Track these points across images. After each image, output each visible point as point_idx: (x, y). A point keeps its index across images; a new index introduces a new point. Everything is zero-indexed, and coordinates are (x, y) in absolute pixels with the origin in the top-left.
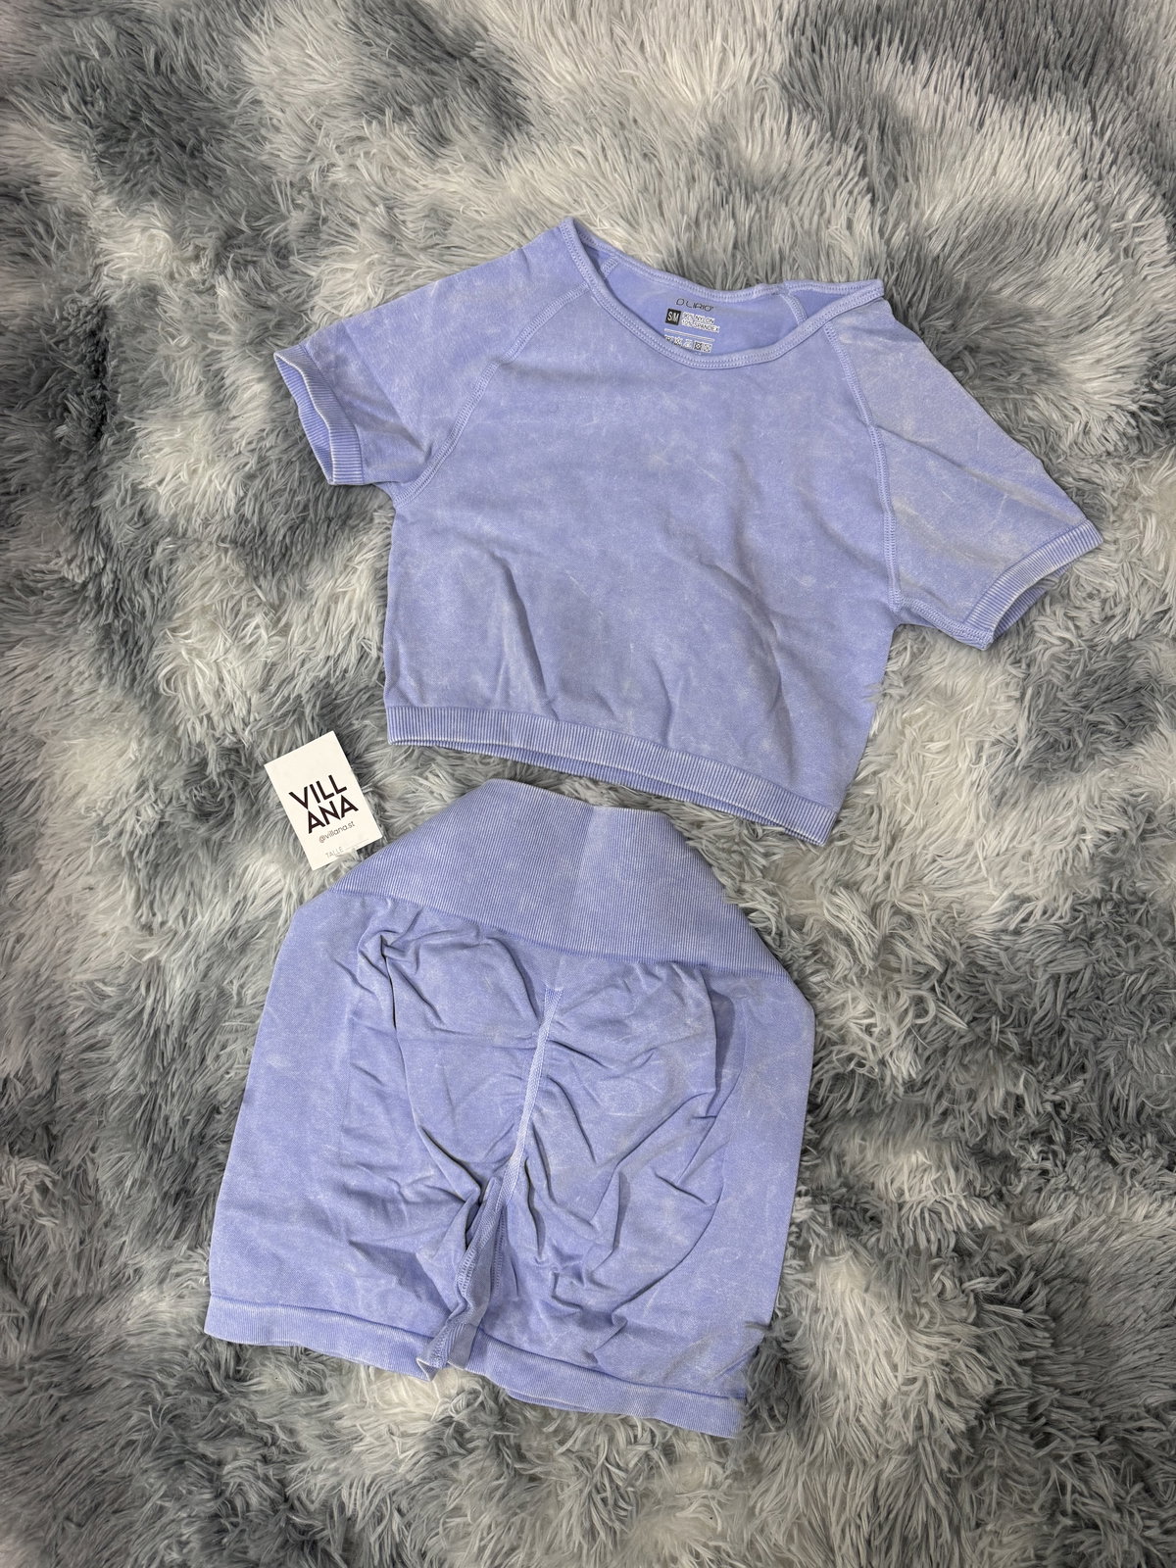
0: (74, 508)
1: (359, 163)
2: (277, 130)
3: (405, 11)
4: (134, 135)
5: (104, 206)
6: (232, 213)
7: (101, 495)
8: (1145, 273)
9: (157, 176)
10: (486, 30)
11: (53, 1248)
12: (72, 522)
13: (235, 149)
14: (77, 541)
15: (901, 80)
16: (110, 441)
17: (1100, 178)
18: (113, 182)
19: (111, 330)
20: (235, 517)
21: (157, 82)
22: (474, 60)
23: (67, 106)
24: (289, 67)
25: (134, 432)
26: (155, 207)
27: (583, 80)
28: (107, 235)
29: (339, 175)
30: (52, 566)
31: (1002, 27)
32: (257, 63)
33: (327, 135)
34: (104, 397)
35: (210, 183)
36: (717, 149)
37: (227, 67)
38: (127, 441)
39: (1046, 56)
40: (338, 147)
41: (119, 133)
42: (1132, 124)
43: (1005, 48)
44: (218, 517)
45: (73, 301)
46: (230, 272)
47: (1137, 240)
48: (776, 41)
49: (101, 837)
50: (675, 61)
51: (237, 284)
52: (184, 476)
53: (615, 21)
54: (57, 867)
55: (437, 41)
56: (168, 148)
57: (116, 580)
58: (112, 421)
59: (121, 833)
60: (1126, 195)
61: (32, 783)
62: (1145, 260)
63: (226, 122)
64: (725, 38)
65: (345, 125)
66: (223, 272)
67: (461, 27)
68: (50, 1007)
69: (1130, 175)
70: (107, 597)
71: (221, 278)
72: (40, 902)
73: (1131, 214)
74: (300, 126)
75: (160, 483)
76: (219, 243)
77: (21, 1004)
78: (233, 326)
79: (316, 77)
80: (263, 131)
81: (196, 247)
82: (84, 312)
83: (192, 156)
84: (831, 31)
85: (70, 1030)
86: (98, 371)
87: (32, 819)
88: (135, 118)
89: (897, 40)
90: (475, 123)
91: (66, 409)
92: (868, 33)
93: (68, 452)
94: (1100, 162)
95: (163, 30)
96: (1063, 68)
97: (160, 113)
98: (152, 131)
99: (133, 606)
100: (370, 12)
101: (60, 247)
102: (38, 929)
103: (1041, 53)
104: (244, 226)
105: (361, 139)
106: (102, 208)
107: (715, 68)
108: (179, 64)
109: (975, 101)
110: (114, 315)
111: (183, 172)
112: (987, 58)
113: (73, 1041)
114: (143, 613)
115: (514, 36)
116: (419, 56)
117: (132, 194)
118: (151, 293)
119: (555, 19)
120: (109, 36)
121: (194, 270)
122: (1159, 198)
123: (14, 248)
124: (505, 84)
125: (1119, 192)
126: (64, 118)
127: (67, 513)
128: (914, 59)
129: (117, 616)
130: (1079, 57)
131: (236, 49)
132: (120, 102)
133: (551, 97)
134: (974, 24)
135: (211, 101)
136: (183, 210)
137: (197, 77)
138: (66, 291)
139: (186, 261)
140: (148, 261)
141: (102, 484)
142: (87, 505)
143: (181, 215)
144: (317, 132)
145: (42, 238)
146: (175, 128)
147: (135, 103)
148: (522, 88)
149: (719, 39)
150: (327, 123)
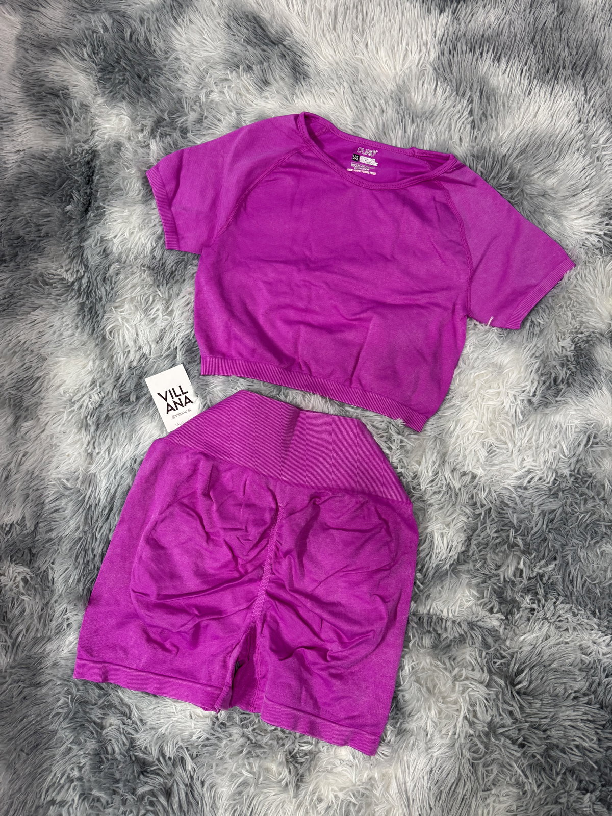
0: (71, 246)
1: (225, 90)
2: (186, 72)
3: (253, 21)
4: (117, 70)
6: (162, 111)
7: (85, 240)
8: (606, 169)
9: (126, 90)
10: (292, 32)
11: (27, 611)
12: (70, 253)
13: (165, 80)
14: (71, 262)
15: (492, 70)
16: (92, 215)
17: (587, 122)
18: (104, 92)
19: (97, 162)
20: (150, 256)
21: (130, 46)
22: (285, 46)
23: (85, 54)
24: (194, 43)
25: (104, 212)
26: (124, 104)
27: (337, 59)
28: (99, 117)
29: (215, 96)
30: (58, 272)
31: (543, 48)
32: (178, 40)
33: (210, 77)
34: (91, 193)
35: (152, 95)
36: (400, 97)
37: (164, 41)
38: (100, 216)
39: (564, 62)
40: (215, 83)
41: (110, 68)
42: (604, 98)
43: (543, 58)
44: (142, 256)
46: (158, 138)
47: (604, 153)
48: (432, 47)
49: (71, 407)
50: (382, 53)
51: (161, 144)
52: (127, 234)
53: (355, 32)
54: (47, 420)
55: (267, 36)
56: (133, 77)
57: (89, 281)
58: (94, 205)
59: (81, 407)
60: (599, 132)
61: (38, 378)
62: (607, 163)
63: (162, 67)
64: (408, 44)
65: (219, 72)
66: (154, 137)
67: (280, 30)
68: (37, 489)
69: (602, 123)
70: (84, 290)
71: (153, 141)
72: (37, 437)
73: (602, 140)
74: (197, 71)
75: (115, 237)
76: (153, 124)
77: (23, 487)
79: (206, 48)
80: (180, 73)
81: (143, 125)
82: (85, 152)
83: (144, 82)
84: (459, 45)
85: (47, 501)
86: (89, 181)
87: (37, 396)
88: (118, 62)
89: (491, 51)
90: (283, 75)
91: (72, 197)
92: (477, 47)
93: (71, 219)
94: (588, 115)
95: (135, 21)
96: (572, 69)
97: (130, 61)
98: (126, 69)
99: (96, 295)
100: (236, 20)
101: (76, 120)
102: (35, 450)
103: (561, 62)
104: (166, 116)
105: (227, 80)
106: (98, 103)
107: (402, 58)
108: (141, 37)
109: (527, 82)
110: (99, 155)
111: (139, 90)
112: (535, 62)
113: (48, 507)
114: (101, 299)
115: (305, 36)
116: (258, 42)
117: (113, 98)
118: (118, 146)
119: (326, 29)
120: (109, 23)
121: (140, 135)
123: (54, 119)
124: (299, 58)
125: (597, 130)
126: (83, 60)
127: (68, 248)
128: (499, 60)
129: (87, 299)
130: (581, 64)
131: (170, 33)
132: (111, 54)
133: (321, 66)
134: (529, 46)
135: (155, 57)
136: (137, 107)
137: (149, 45)
138: (77, 141)
139: (137, 131)
140: (119, 130)
141: (86, 236)
142: (78, 245)
143: (136, 110)
144: (205, 75)
145: (67, 115)
146: (137, 68)
147: (118, 55)
148: (307, 61)
149: (404, 44)
150: (211, 71)
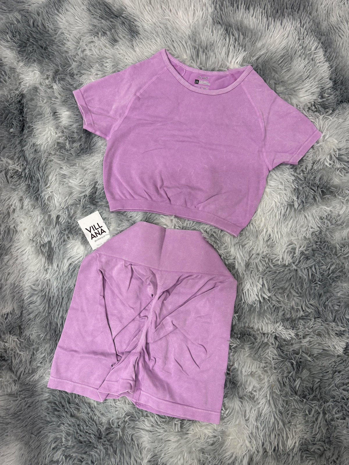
0: (17, 151)
1: (93, 49)
2: (68, 40)
3: (103, 4)
4: (28, 45)
5: (21, 65)
6: (57, 65)
7: (24, 146)
8: (318, 65)
9: (35, 56)
10: (126, 8)
11: (24, 360)
12: (17, 155)
13: (57, 47)
14: (19, 160)
15: (245, 15)
16: (26, 131)
17: (303, 39)
18: (23, 59)
19: (25, 100)
21: (34, 29)
22: (123, 17)
23: (8, 38)
24: (71, 23)
25: (33, 129)
26: (35, 64)
27: (154, 21)
28: (22, 74)
29: (88, 52)
30: (13, 166)
32: (61, 22)
33: (83, 41)
34: (23, 120)
35: (50, 57)
36: (194, 37)
37: (53, 24)
38: (31, 131)
39: (286, 5)
40: (86, 44)
41: (24, 45)
42: (311, 23)
43: (274, 4)
45: (14, 93)
46: (57, 82)
47: (315, 56)
48: (209, 6)
50: (180, 13)
51: (59, 85)
53: (162, 3)
55: (112, 12)
56: (38, 48)
57: (30, 170)
58: (26, 126)
60: (311, 43)
62: (318, 61)
63: (54, 39)
64: (194, 6)
65: (88, 38)
66: (55, 82)
67: (119, 8)
68: (19, 293)
69: (312, 38)
70: (28, 176)
71: (55, 84)
72: (14, 263)
73: (313, 49)
74: (76, 40)
76: (53, 74)
77: (11, 292)
78: (59, 97)
79: (78, 25)
80: (64, 41)
81: (47, 75)
82: (17, 95)
83: (45, 50)
84: (224, 3)
85: (25, 298)
86: (21, 112)
88: (28, 40)
89: (243, 4)
90: (124, 35)
91: (13, 124)
92: (235, 3)
93: (14, 136)
94: (303, 34)
95: (34, 14)
96: (291, 9)
97: (35, 38)
98: (33, 44)
99: (35, 178)
100: (93, 6)
101: (9, 78)
102: (14, 271)
104: (60, 68)
105: (92, 42)
106: (20, 67)
107: (192, 15)
108: (40, 24)
109: (265, 19)
110: (25, 96)
111: (43, 55)
112: (269, 7)
113: (26, 302)
115: (134, 10)
116: (107, 17)
117: (28, 62)
118: (36, 89)
119: (145, 4)
120: (19, 17)
121: (47, 81)
122: (320, 43)
124: (132, 23)
125: (309, 43)
126: (8, 41)
127: (15, 152)
128: (248, 9)
129: (31, 182)
130: (296, 5)
131: (55, 19)
132: (24, 36)
133: (146, 27)
135: (49, 34)
136: (43, 65)
137: (45, 27)
138: (11, 90)
139: (44, 79)
140: (34, 80)
141: (25, 144)
142: (21, 149)
143: (43, 67)
144: (80, 40)
145: (4, 76)
146: (39, 42)
147: (28, 36)
148: (137, 24)
149: (192, 6)
150: (82, 38)
